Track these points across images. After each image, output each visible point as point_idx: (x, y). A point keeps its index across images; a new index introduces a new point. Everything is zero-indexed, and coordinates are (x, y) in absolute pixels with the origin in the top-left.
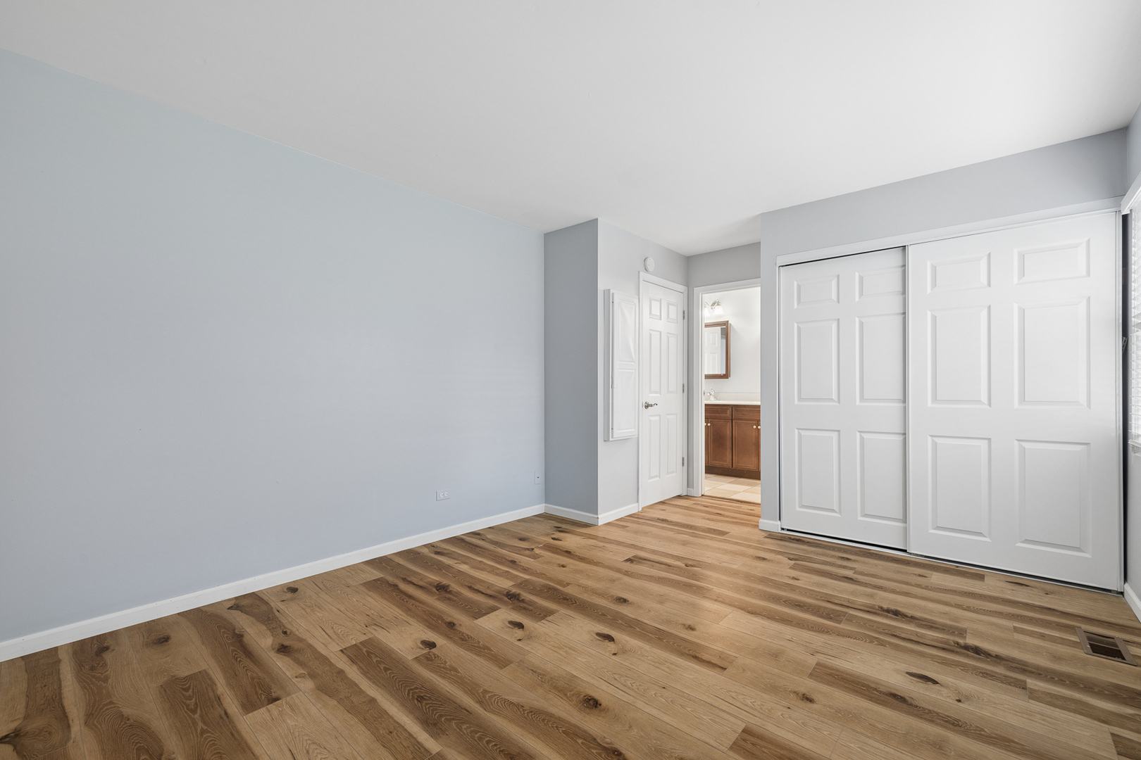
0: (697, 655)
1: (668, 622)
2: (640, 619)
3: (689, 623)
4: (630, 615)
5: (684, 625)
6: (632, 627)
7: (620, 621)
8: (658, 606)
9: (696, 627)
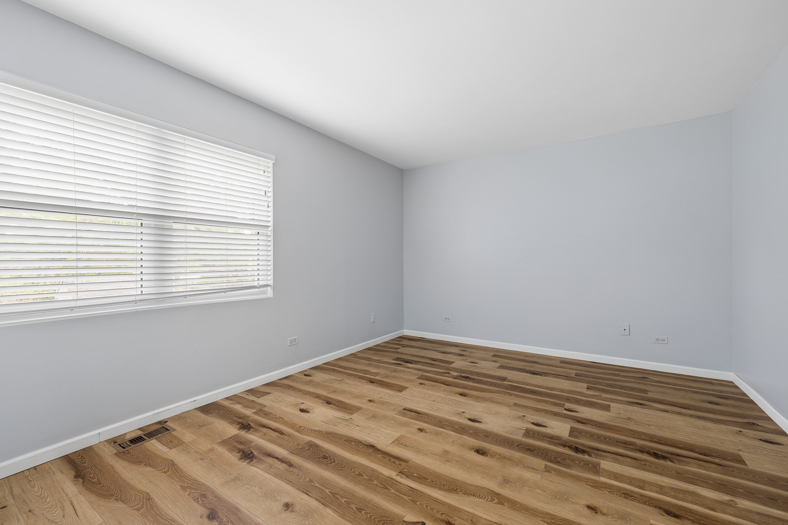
0: (418, 415)
1: (437, 434)
2: (458, 435)
3: (422, 434)
4: (466, 437)
5: (425, 432)
6: (461, 428)
7: (471, 432)
8: (449, 448)
9: (417, 431)
